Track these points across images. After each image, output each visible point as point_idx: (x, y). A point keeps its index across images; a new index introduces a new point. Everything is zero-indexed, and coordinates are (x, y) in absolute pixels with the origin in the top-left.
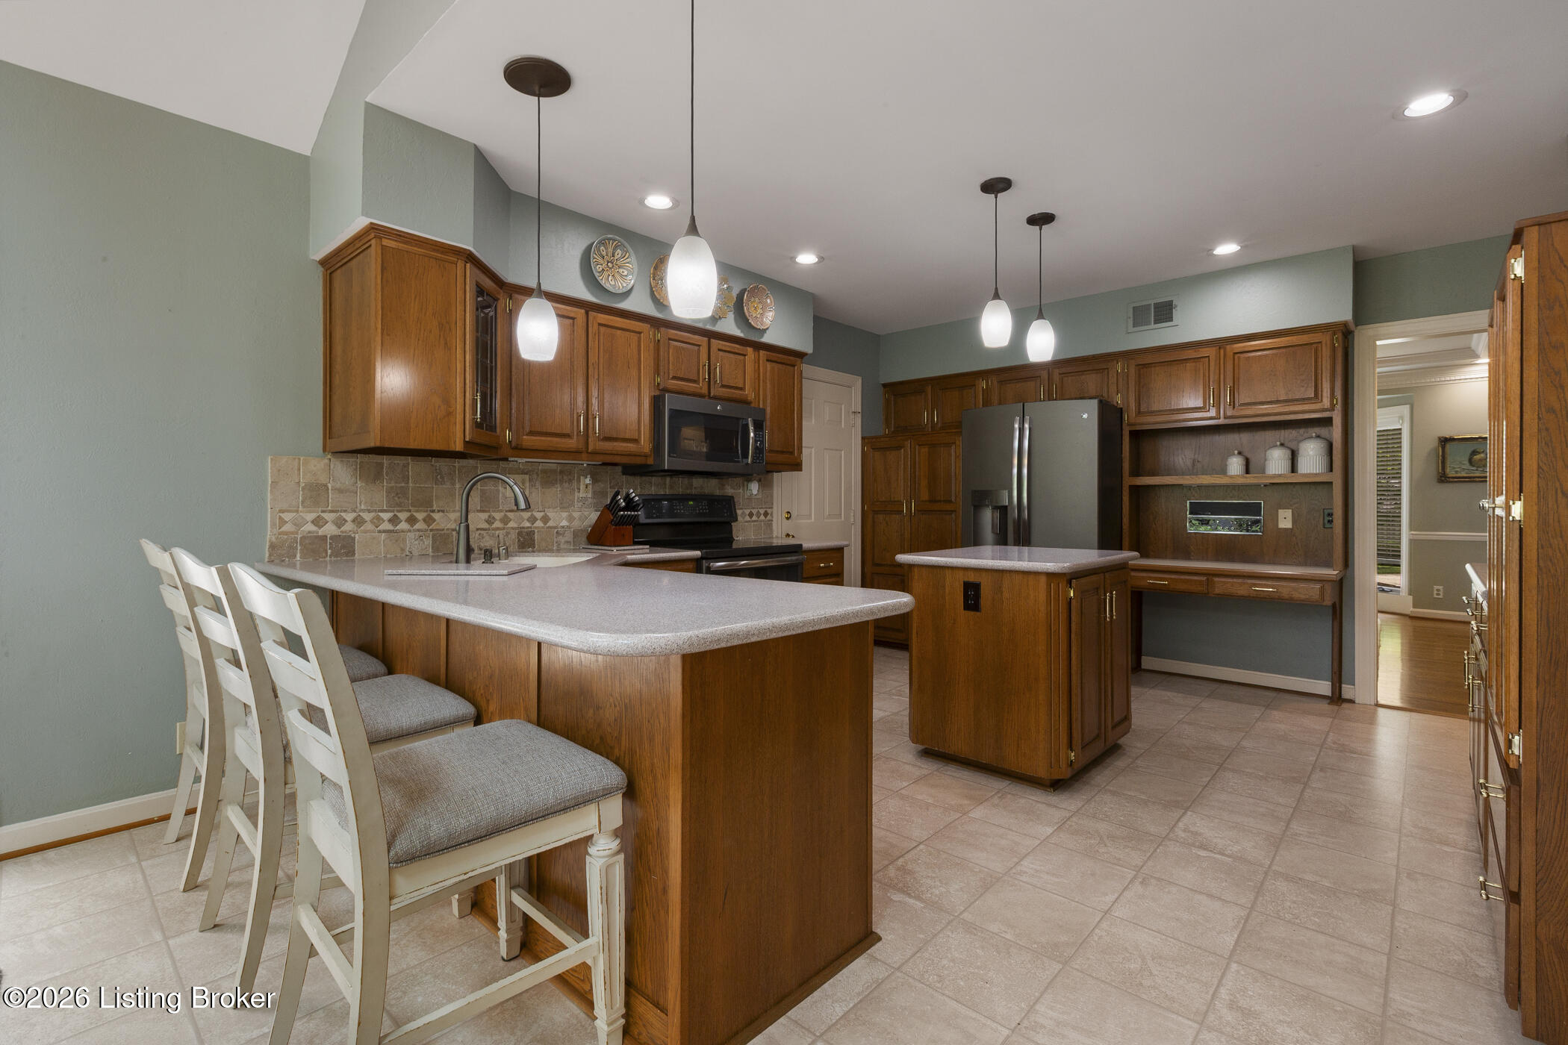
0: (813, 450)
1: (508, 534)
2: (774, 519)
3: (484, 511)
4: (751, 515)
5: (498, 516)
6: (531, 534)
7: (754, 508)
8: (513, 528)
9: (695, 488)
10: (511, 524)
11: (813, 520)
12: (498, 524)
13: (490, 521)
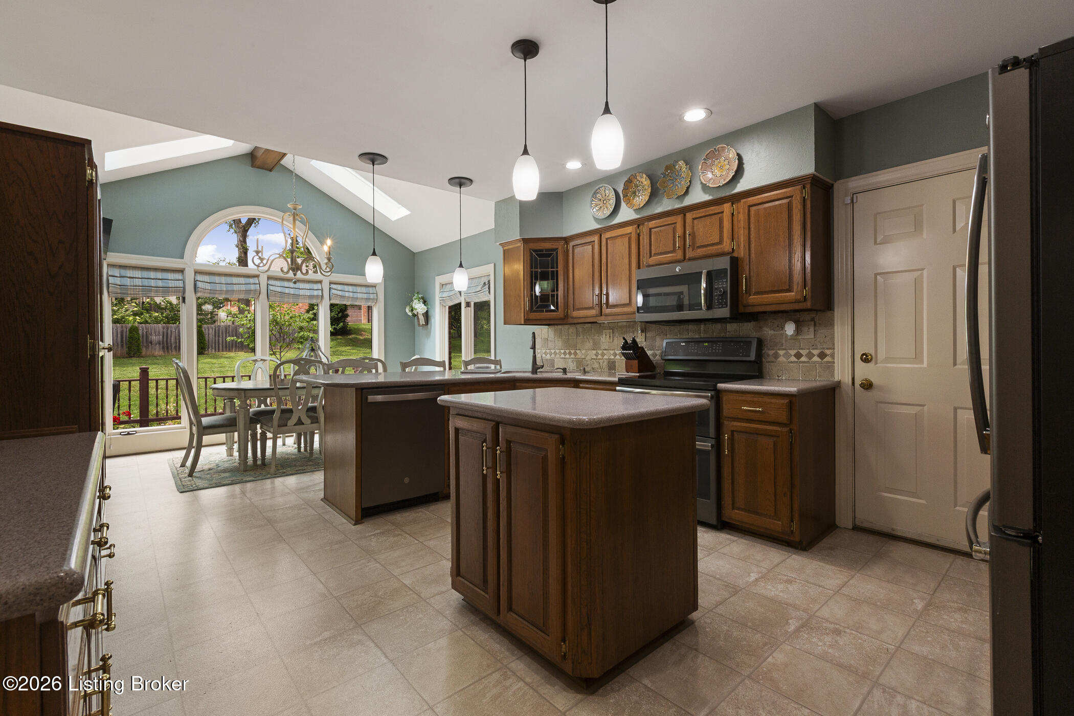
0: (925, 272)
1: (604, 362)
2: (836, 361)
3: (594, 350)
4: (798, 356)
5: (600, 352)
6: (614, 362)
7: (802, 349)
8: (606, 359)
9: (729, 332)
10: (606, 357)
11: (925, 365)
12: (600, 357)
13: (597, 355)
